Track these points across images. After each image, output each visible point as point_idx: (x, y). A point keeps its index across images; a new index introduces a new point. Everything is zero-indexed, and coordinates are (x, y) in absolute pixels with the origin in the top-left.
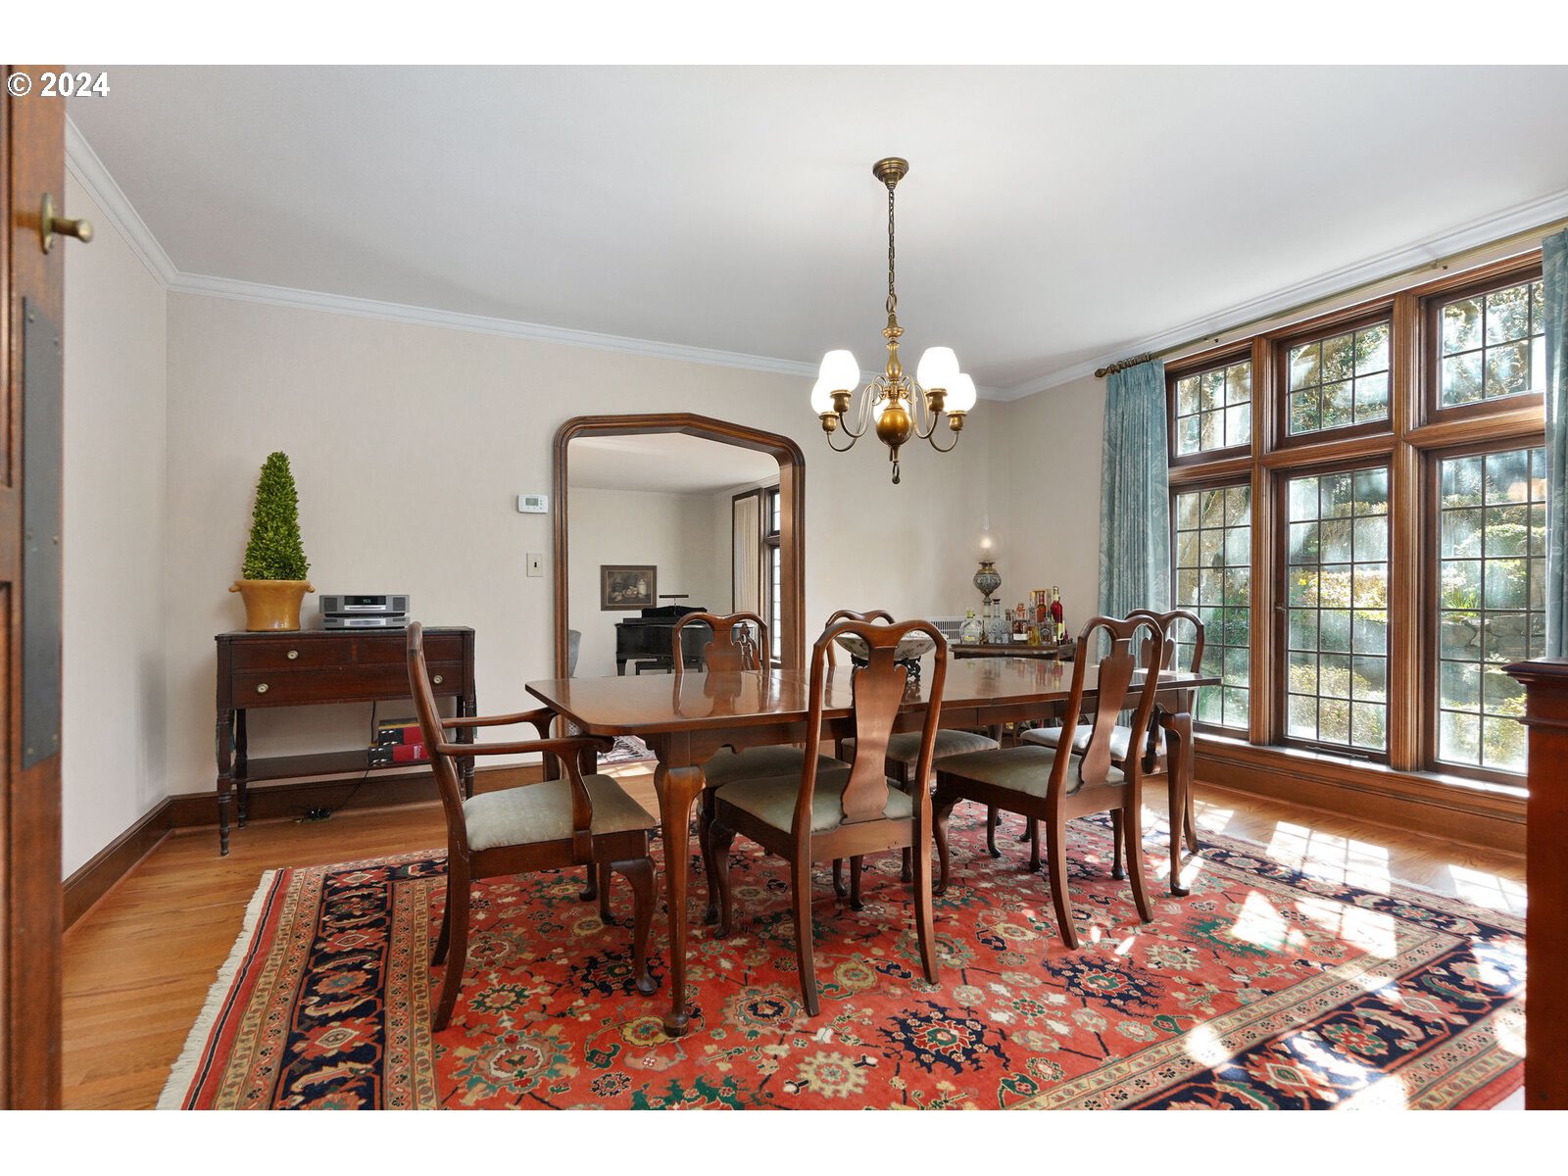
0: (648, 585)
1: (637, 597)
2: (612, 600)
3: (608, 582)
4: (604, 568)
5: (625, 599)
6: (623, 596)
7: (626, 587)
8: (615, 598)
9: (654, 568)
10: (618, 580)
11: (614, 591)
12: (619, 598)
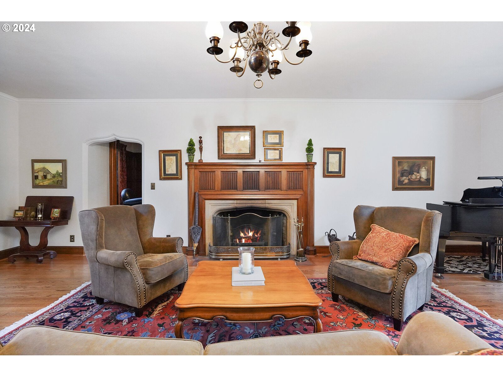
0: (428, 171)
1: (420, 181)
2: (400, 182)
3: (398, 169)
4: (395, 159)
5: (411, 182)
6: (409, 179)
7: (411, 173)
8: (403, 181)
9: (433, 159)
10: (406, 168)
11: (402, 175)
12: (406, 181)
